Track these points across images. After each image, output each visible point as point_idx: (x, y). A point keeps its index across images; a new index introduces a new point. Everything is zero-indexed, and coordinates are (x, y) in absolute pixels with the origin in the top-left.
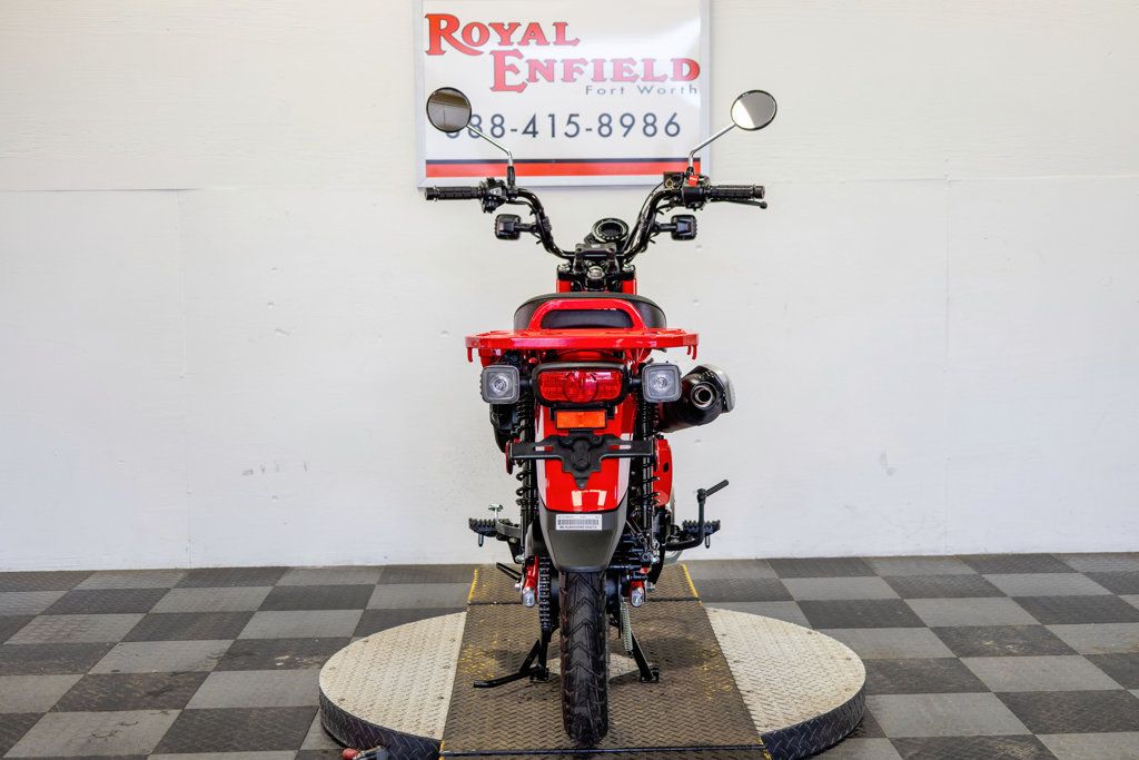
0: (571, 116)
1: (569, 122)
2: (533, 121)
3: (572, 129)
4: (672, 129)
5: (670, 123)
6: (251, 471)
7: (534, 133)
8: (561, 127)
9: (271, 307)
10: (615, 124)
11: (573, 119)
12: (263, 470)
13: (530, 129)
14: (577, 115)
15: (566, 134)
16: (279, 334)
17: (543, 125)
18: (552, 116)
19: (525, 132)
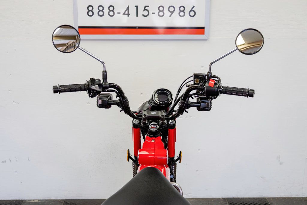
0: (146, 7)
1: (145, 10)
2: (128, 8)
3: (146, 13)
4: (192, 13)
5: (191, 10)
6: (5, 161)
7: (128, 15)
8: (141, 11)
9: (10, 92)
10: (166, 11)
11: (146, 8)
12: (10, 161)
13: (127, 13)
14: (148, 6)
15: (143, 15)
16: (14, 103)
17: (133, 11)
18: (137, 7)
19: (124, 14)
